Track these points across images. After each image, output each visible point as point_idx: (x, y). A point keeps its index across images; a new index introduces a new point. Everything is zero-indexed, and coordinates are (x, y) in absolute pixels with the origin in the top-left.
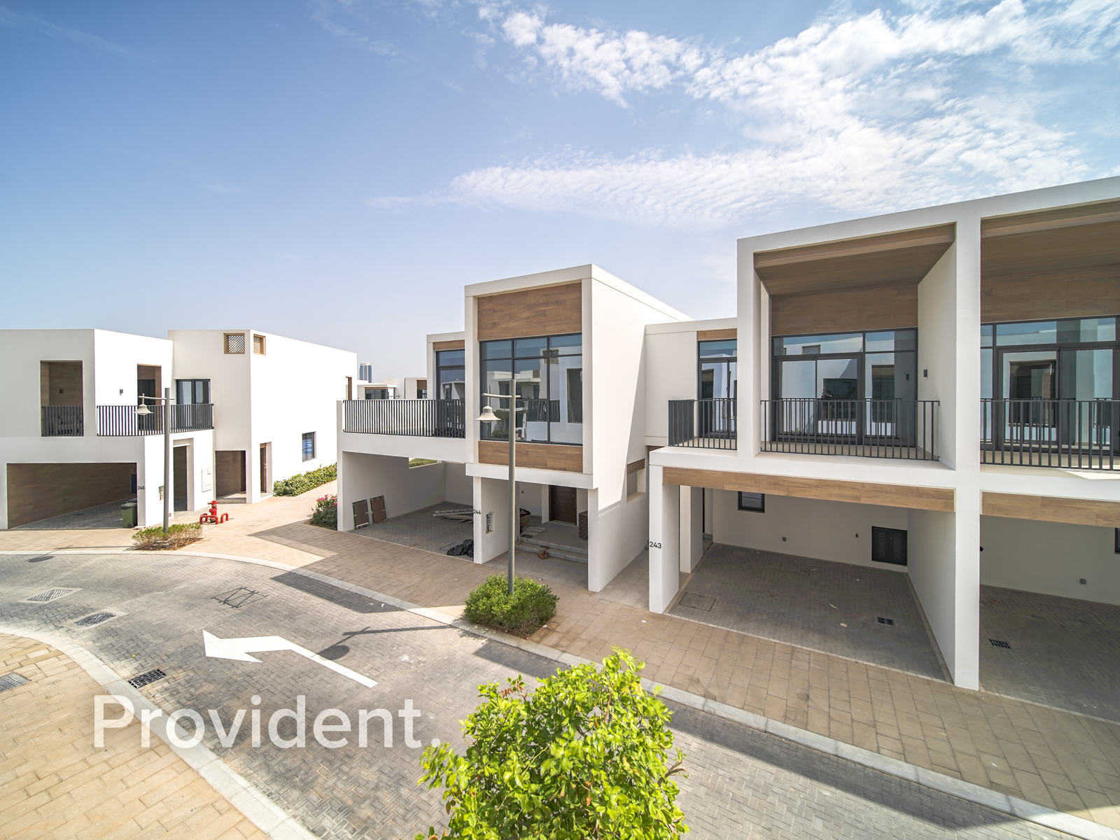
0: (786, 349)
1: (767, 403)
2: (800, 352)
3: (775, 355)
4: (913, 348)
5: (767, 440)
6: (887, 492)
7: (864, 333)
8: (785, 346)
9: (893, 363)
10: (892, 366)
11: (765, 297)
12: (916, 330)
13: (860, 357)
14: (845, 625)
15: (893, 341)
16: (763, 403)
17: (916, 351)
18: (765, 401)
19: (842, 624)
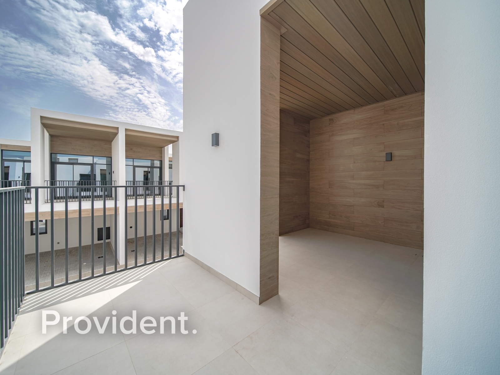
0: (59, 159)
1: (48, 182)
2: (67, 161)
3: (52, 161)
4: (110, 164)
5: (49, 199)
6: (99, 211)
7: (93, 156)
8: (58, 157)
9: (106, 169)
10: (105, 170)
11: (47, 135)
12: (111, 157)
13: (92, 165)
14: (85, 264)
15: (106, 160)
16: (46, 182)
17: (111, 165)
18: (47, 181)
19: (84, 264)
